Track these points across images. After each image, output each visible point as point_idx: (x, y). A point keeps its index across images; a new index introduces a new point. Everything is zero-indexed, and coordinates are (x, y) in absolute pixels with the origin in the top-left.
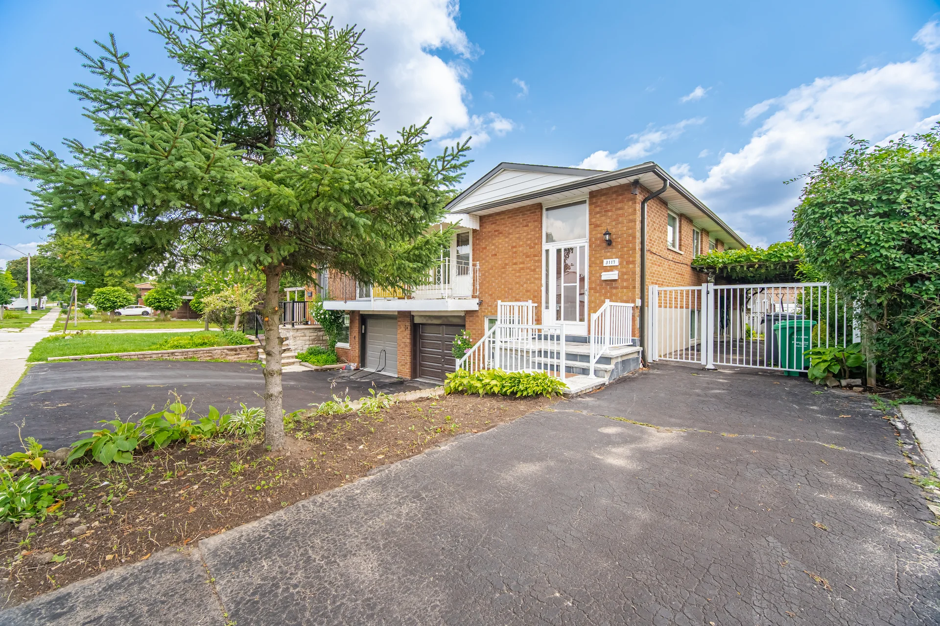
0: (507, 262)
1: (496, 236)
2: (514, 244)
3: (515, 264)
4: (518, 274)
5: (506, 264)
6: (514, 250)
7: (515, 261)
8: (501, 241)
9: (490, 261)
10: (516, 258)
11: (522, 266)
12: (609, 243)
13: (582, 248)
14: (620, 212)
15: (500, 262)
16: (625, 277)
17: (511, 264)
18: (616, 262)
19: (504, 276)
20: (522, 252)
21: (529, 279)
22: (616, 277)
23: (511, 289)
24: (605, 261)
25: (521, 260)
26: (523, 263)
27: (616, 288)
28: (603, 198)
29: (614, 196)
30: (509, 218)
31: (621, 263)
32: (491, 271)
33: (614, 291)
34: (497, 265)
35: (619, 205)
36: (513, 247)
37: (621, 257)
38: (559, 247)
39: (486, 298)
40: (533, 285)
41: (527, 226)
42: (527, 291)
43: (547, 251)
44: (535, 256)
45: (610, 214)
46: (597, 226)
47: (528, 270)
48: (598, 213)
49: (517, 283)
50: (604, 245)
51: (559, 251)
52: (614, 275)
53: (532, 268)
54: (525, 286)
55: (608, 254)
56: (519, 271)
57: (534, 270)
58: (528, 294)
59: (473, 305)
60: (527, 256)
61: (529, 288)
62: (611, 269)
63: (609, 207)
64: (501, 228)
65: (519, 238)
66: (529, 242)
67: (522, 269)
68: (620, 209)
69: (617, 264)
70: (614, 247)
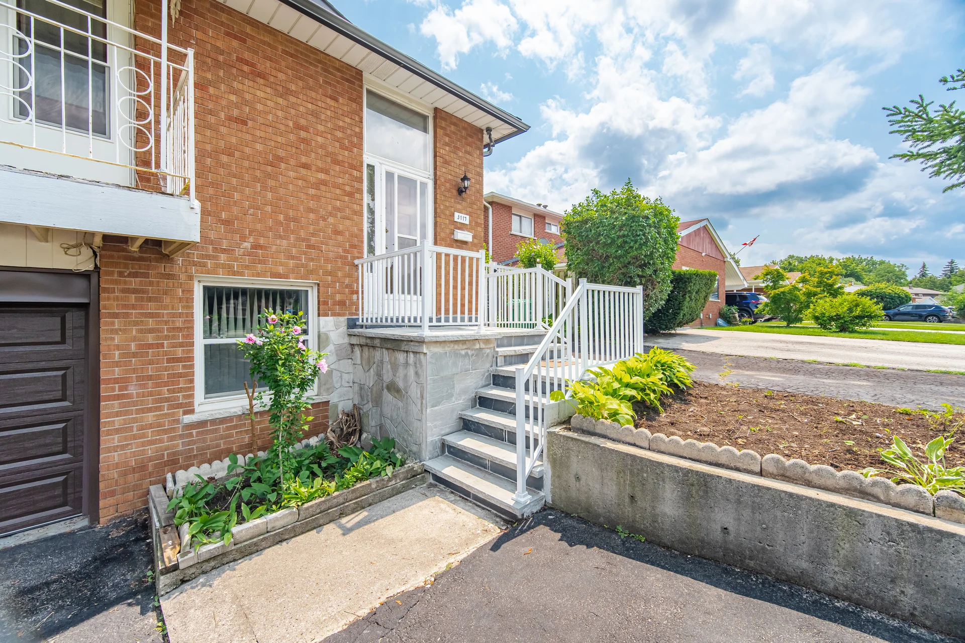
0: (281, 153)
1: (242, 74)
2: (303, 122)
3: (306, 166)
4: (312, 191)
5: (281, 159)
6: (303, 134)
7: (304, 159)
8: (261, 97)
10: (307, 154)
11: (322, 176)
12: (461, 191)
13: (424, 184)
14: (469, 157)
15: (259, 147)
16: (475, 241)
17: (292, 162)
18: (467, 219)
19: (271, 183)
21: (339, 209)
22: (469, 239)
23: (295, 220)
24: (456, 214)
25: (320, 164)
26: (327, 172)
28: (453, 128)
29: (464, 133)
30: (285, 52)
31: (471, 223)
32: (225, 159)
34: (247, 150)
35: (469, 148)
36: (298, 127)
37: (470, 214)
38: (390, 170)
40: (347, 222)
41: (335, 99)
42: (337, 232)
43: (371, 169)
44: (351, 167)
45: (460, 154)
47: (338, 191)
48: (448, 144)
49: (311, 210)
50: (455, 192)
51: (390, 176)
52: (466, 236)
53: (348, 189)
54: (331, 220)
55: (459, 206)
56: (316, 186)
57: (350, 195)
58: (340, 238)
60: (336, 162)
61: (341, 227)
62: (462, 227)
63: (459, 145)
64: (263, 65)
65: (315, 114)
66: (339, 134)
67: (324, 183)
69: (467, 222)
70: (463, 199)
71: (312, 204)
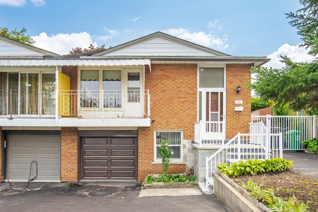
0: (173, 96)
1: (164, 79)
2: (179, 86)
3: (180, 98)
4: (181, 104)
5: (173, 98)
6: (179, 89)
7: (179, 96)
8: (169, 83)
9: (160, 94)
10: (180, 94)
11: (184, 99)
12: (238, 92)
13: (222, 93)
14: (243, 77)
15: (168, 96)
16: (246, 110)
17: (176, 98)
18: (241, 102)
19: (171, 105)
20: (185, 91)
21: (189, 108)
22: (242, 110)
23: (177, 113)
24: (236, 101)
25: (184, 96)
26: (185, 98)
27: (241, 115)
28: (234, 69)
29: (240, 69)
30: (174, 69)
31: (243, 103)
32: (160, 101)
33: (240, 117)
34: (165, 98)
35: (243, 74)
36: (178, 87)
37: (243, 100)
38: (208, 91)
39: (157, 119)
40: (192, 111)
41: (188, 76)
42: (188, 115)
43: (201, 93)
44: (193, 94)
45: (238, 77)
46: (231, 82)
47: (189, 103)
48: (232, 76)
49: (181, 110)
50: (235, 93)
51: (208, 93)
52: (241, 109)
53: (192, 101)
54: (187, 111)
55: (237, 98)
56: (183, 103)
57: (193, 103)
58: (189, 116)
59: (146, 123)
60: (188, 94)
61: (190, 113)
62: (239, 105)
63: (237, 74)
64: (169, 75)
65: (182, 83)
66: (189, 86)
67: (185, 101)
68: (243, 76)
69: (242, 103)
70: (240, 94)
71: (181, 108)
